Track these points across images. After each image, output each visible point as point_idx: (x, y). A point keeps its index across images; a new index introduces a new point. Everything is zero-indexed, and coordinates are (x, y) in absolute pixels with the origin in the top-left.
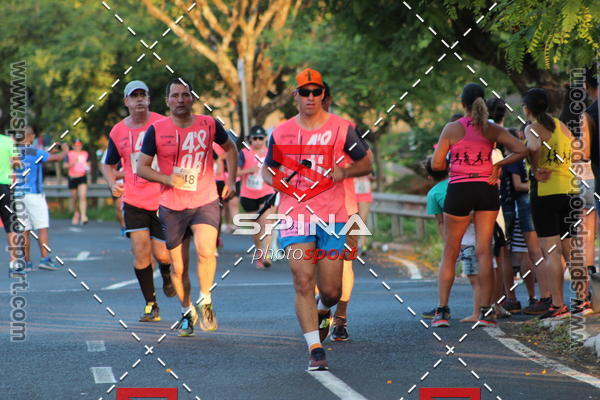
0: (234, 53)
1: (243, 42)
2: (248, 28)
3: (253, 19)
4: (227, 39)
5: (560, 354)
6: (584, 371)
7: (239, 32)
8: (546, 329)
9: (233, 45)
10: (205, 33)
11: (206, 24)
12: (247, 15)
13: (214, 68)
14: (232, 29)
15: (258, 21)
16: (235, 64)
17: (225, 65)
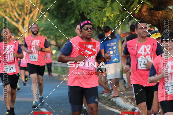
0: (23, 24)
1: (25, 22)
2: (27, 18)
3: (28, 16)
4: (21, 21)
5: (107, 103)
6: (113, 108)
7: (24, 19)
8: (103, 97)
9: (23, 23)
10: (15, 19)
11: (15, 17)
12: (26, 14)
13: (17, 29)
14: (22, 18)
15: (29, 16)
16: (23, 27)
17: (20, 28)
